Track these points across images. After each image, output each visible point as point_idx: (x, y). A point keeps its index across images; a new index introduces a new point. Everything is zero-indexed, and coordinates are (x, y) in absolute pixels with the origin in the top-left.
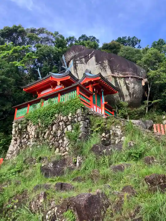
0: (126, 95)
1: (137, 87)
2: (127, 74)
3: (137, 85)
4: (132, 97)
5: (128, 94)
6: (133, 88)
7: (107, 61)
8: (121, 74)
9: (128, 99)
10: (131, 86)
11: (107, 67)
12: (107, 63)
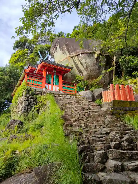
0: (83, 70)
1: (88, 61)
2: (78, 52)
3: (88, 60)
4: (87, 71)
5: (83, 69)
6: (85, 63)
7: (65, 46)
8: (74, 53)
9: (85, 73)
10: (83, 61)
11: (66, 50)
12: (65, 47)
